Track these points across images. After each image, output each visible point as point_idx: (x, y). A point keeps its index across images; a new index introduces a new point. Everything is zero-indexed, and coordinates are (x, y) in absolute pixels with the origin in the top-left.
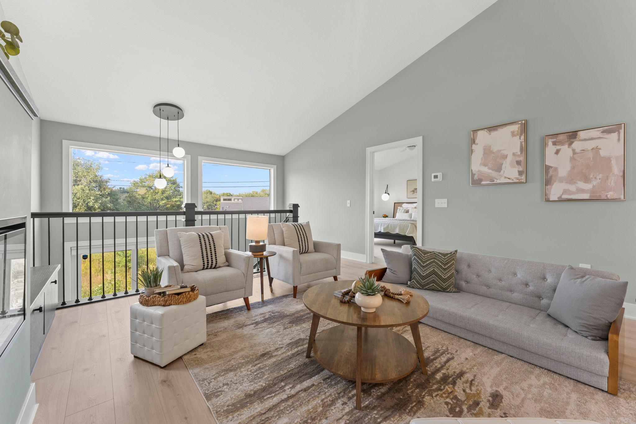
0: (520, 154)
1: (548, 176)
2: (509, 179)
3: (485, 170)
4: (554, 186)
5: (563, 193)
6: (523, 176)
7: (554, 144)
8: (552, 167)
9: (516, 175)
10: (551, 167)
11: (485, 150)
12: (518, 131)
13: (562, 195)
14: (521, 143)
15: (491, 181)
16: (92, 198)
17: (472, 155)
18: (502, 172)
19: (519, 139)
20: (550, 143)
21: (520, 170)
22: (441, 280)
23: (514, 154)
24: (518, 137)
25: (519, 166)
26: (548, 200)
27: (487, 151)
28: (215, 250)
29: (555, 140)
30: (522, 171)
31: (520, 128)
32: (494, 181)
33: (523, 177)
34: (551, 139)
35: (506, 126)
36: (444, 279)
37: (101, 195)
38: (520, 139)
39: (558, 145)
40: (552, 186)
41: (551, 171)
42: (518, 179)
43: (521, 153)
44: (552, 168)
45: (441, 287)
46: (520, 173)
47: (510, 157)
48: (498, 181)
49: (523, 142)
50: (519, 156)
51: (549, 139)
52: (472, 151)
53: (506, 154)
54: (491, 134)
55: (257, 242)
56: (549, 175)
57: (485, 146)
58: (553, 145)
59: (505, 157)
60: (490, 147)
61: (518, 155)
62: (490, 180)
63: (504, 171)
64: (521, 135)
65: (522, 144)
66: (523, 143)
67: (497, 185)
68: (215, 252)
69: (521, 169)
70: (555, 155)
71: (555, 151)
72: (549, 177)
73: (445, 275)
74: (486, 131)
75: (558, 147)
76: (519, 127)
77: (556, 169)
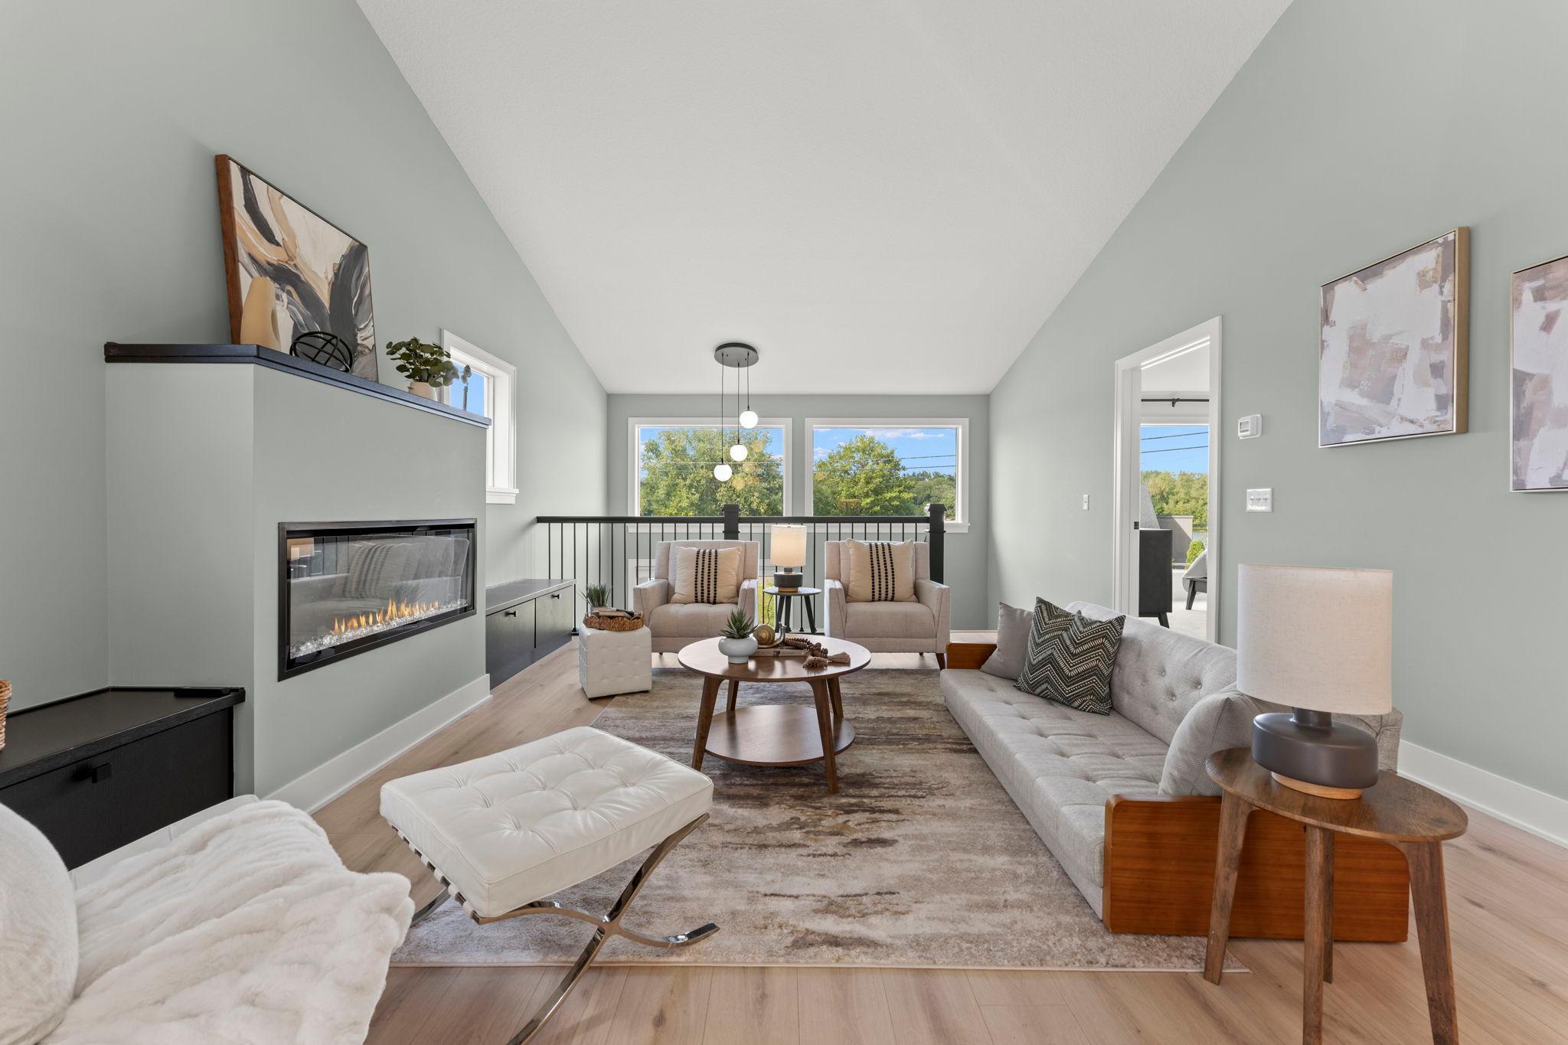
0: (1440, 342)
1: (1522, 406)
2: (1412, 422)
3: (1352, 398)
4: (1536, 441)
5: (1565, 464)
6: (1450, 411)
7: (1540, 295)
8: (1531, 376)
9: (1430, 407)
10: (1528, 374)
11: (1351, 338)
12: (1435, 269)
13: (1563, 470)
14: (1444, 304)
15: (1368, 431)
16: (756, 494)
17: (1323, 358)
18: (1394, 402)
19: (1438, 294)
20: (1527, 296)
21: (1441, 394)
22: (1060, 678)
23: (1425, 344)
24: (1436, 287)
25: (1439, 380)
26: (1520, 486)
27: (1359, 343)
28: (716, 575)
29: (1540, 282)
30: (1447, 395)
31: (1440, 259)
32: (1373, 432)
33: (1448, 417)
34: (1530, 280)
35: (1404, 259)
36: (1069, 678)
37: (768, 489)
38: (1441, 293)
39: (1553, 298)
40: (1533, 439)
41: (1529, 387)
42: (1435, 422)
43: (1445, 338)
44: (1534, 380)
45: (1062, 696)
46: (1442, 402)
47: (1415, 355)
48: (1385, 432)
49: (1449, 301)
50: (1438, 348)
51: (1523, 281)
52: (1323, 345)
53: (1403, 347)
54: (1366, 289)
55: (787, 570)
56: (1525, 404)
57: (1351, 328)
58: (1536, 300)
59: (1401, 355)
60: (1364, 327)
61: (1437, 344)
62: (1364, 428)
63: (1399, 400)
64: (1444, 280)
65: (1447, 309)
66: (1450, 306)
67: (1381, 445)
68: (716, 578)
69: (1443, 391)
70: (1544, 333)
71: (1541, 319)
72: (1522, 411)
73: (1071, 667)
74: (1356, 282)
75: (1551, 306)
76: (1438, 256)
77: (1545, 383)
